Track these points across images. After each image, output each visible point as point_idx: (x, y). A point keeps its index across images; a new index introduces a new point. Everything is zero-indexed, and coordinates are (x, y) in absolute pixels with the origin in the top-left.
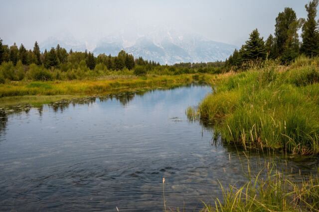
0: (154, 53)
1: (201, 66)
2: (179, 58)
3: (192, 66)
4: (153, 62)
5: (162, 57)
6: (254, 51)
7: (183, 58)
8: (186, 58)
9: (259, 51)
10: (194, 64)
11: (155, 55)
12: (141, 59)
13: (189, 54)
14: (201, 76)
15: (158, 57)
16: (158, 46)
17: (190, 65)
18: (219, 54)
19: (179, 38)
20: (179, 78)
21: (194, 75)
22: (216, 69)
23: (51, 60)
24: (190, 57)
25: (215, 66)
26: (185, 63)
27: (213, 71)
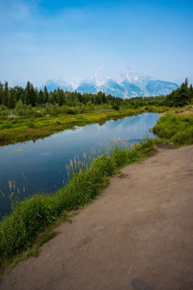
0: (117, 89)
1: (150, 99)
2: (134, 93)
3: (143, 99)
4: (118, 97)
5: (123, 93)
6: (182, 95)
7: (137, 93)
8: (139, 93)
9: (185, 95)
10: (145, 97)
11: (118, 91)
12: (110, 95)
13: (142, 89)
14: (150, 107)
15: (120, 92)
16: (120, 85)
17: (142, 99)
18: (163, 89)
19: (135, 79)
20: (138, 111)
21: (146, 107)
22: (160, 102)
23: (61, 99)
24: (142, 92)
25: (160, 99)
26: (139, 97)
27: (158, 103)
